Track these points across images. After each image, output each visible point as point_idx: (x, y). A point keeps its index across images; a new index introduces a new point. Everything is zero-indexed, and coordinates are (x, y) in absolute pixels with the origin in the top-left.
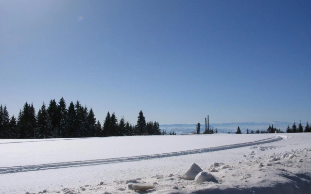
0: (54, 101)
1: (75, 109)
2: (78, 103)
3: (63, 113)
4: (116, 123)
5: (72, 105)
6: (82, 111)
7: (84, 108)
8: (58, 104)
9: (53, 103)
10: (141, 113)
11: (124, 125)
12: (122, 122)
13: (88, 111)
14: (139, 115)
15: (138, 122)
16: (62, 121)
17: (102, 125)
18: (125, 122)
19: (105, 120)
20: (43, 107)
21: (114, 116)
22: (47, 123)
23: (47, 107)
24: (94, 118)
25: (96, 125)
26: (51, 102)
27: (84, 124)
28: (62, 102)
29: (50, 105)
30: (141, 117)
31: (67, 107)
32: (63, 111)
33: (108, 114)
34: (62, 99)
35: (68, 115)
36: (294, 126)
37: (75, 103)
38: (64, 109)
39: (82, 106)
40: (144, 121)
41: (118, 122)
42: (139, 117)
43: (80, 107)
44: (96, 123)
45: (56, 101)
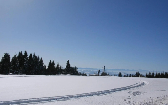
0: (21, 52)
1: (33, 57)
2: (34, 54)
3: (26, 59)
4: (55, 66)
5: (31, 55)
6: (36, 59)
7: (38, 57)
8: (23, 54)
9: (20, 54)
10: (68, 62)
11: (59, 68)
12: (58, 66)
13: (40, 59)
14: (67, 63)
15: (66, 66)
16: (25, 64)
17: (47, 67)
18: (59, 66)
19: (49, 64)
20: (15, 55)
21: (53, 62)
22: (17, 64)
23: (17, 55)
24: (43, 62)
25: (43, 67)
26: (20, 53)
27: (37, 66)
28: (26, 53)
29: (19, 54)
30: (68, 64)
31: (28, 56)
32: (26, 58)
33: (51, 61)
34: (26, 52)
35: (29, 61)
36: (150, 74)
37: (33, 54)
38: (27, 57)
39: (36, 56)
40: (70, 66)
41: (56, 66)
42: (67, 64)
43: (35, 56)
44: (44, 66)
45: (22, 52)
